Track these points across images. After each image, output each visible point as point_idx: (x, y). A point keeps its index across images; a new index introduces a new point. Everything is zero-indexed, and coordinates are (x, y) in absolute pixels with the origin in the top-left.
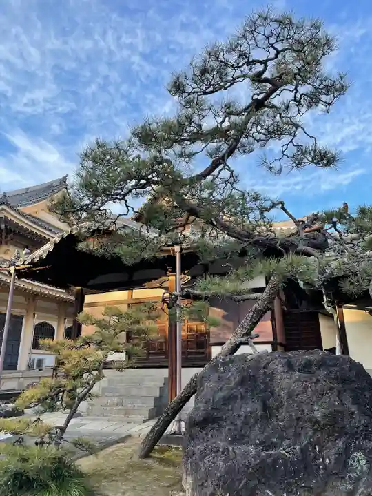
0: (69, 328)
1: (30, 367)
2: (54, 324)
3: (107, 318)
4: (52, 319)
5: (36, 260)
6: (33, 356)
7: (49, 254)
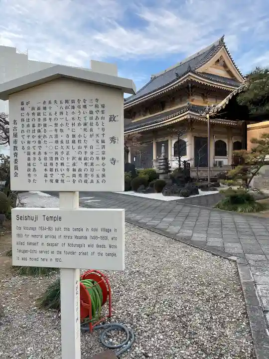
0: (235, 142)
1: (215, 165)
2: (226, 141)
3: (264, 139)
4: (225, 138)
5: (219, 110)
6: (216, 160)
7: (227, 106)
